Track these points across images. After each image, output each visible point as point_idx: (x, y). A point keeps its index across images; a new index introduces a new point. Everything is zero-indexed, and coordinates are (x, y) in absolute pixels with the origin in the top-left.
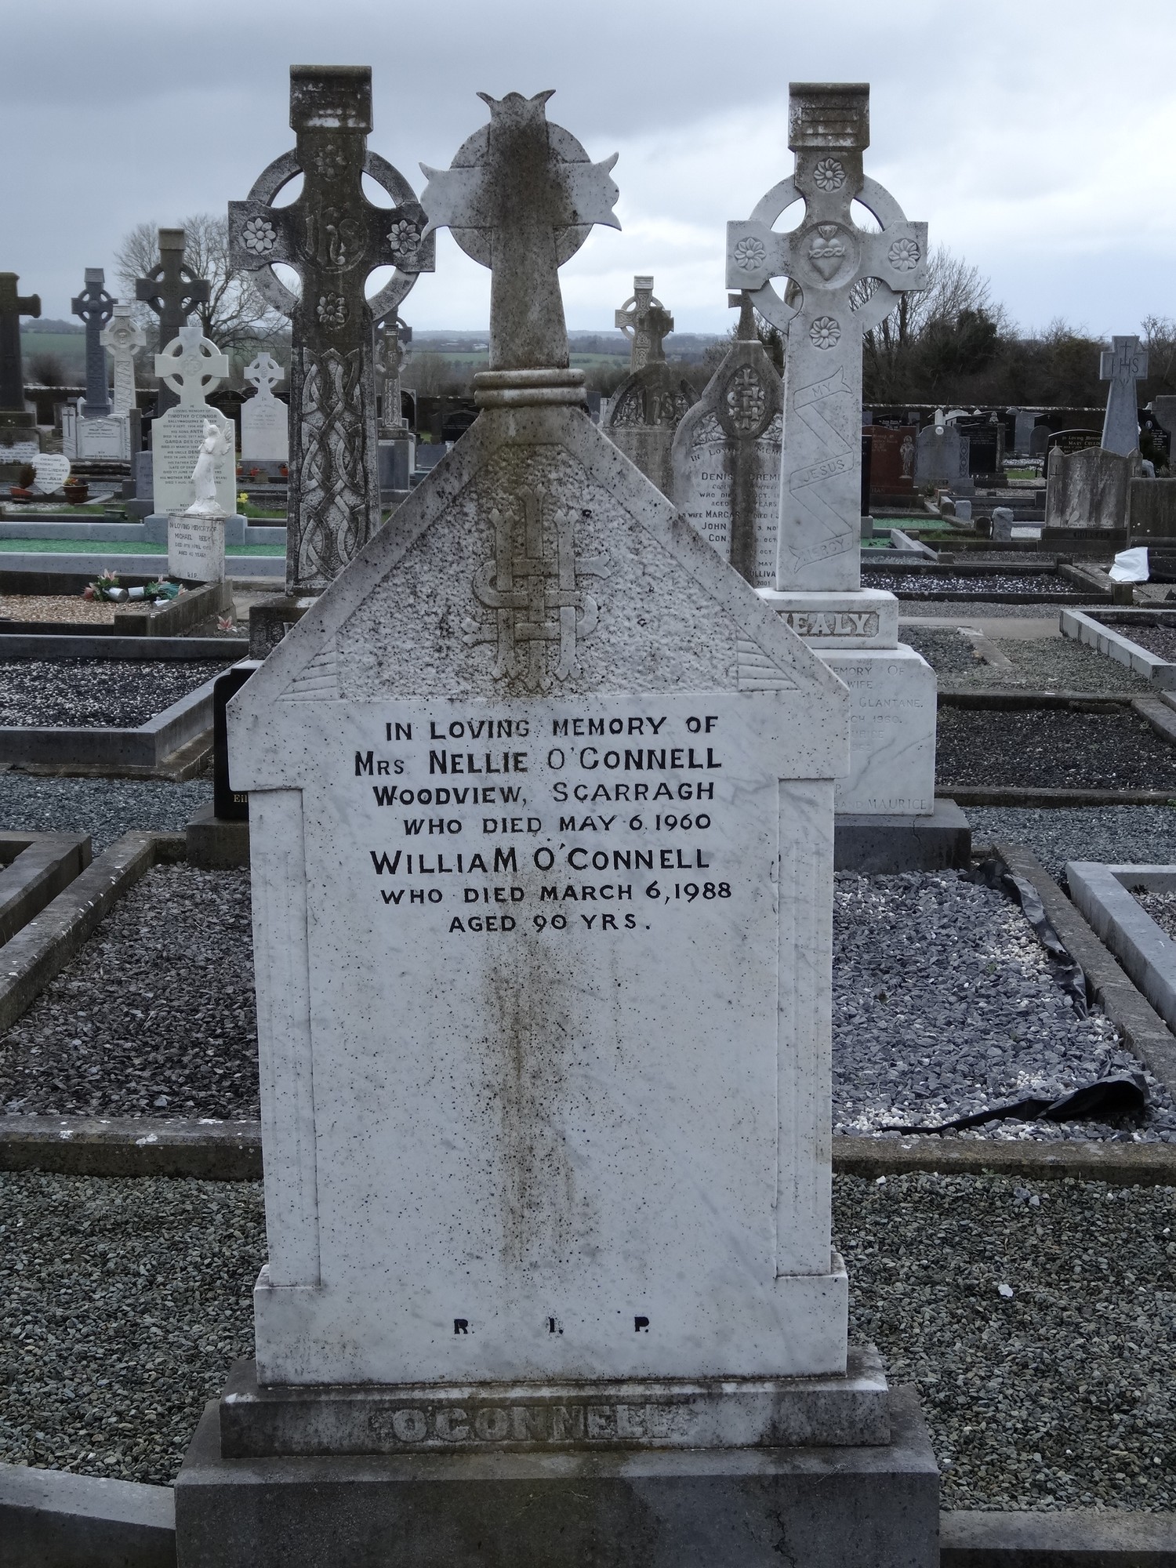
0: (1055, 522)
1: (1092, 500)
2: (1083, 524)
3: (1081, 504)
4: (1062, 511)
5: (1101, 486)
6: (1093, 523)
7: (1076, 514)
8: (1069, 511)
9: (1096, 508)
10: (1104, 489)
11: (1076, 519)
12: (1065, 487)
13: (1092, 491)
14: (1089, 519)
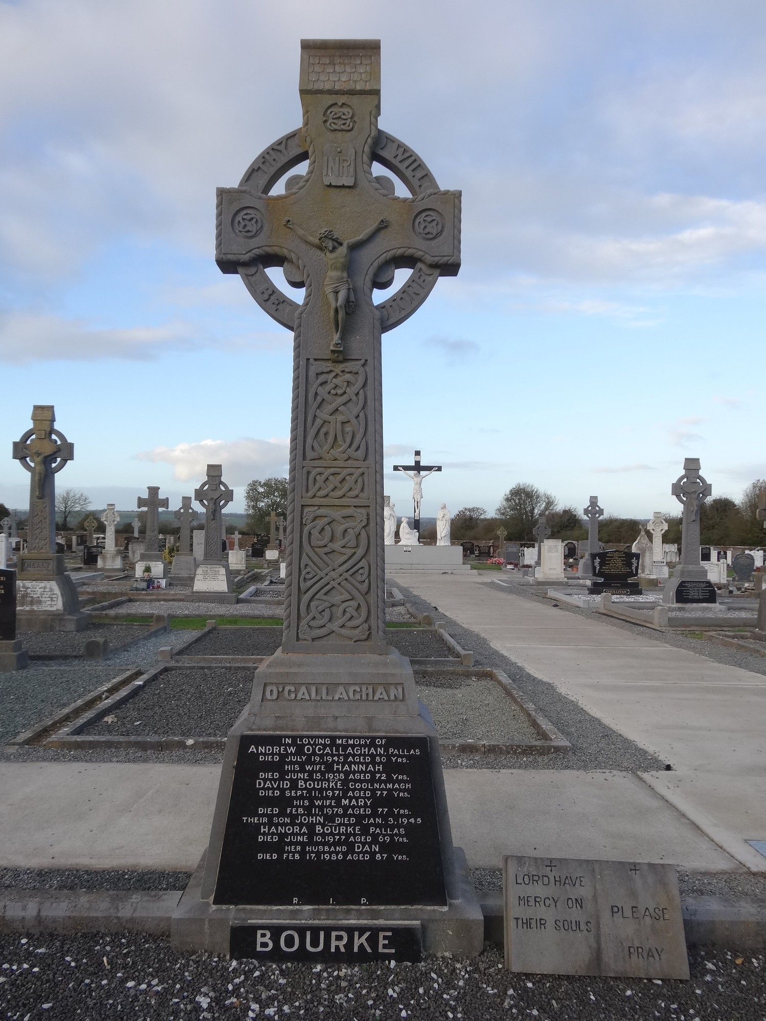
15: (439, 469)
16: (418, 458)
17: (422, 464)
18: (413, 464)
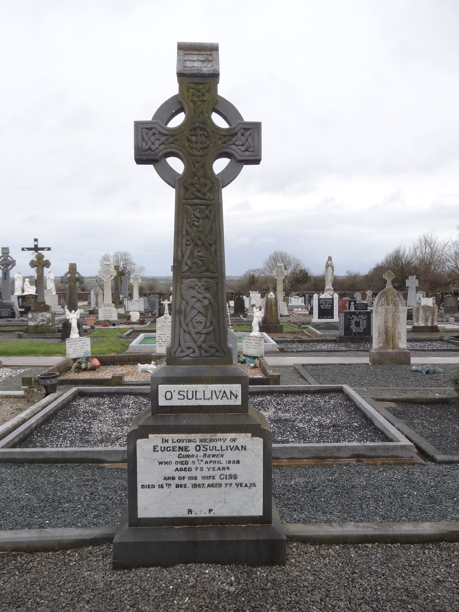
0: (416, 324)
1: (425, 318)
2: (423, 325)
3: (422, 320)
4: (417, 322)
5: (427, 315)
6: (426, 325)
7: (421, 322)
8: (419, 321)
9: (426, 320)
10: (428, 316)
11: (421, 324)
12: (418, 315)
13: (425, 316)
14: (425, 324)
15: (49, 249)
16: (36, 243)
17: (39, 246)
18: (33, 247)
